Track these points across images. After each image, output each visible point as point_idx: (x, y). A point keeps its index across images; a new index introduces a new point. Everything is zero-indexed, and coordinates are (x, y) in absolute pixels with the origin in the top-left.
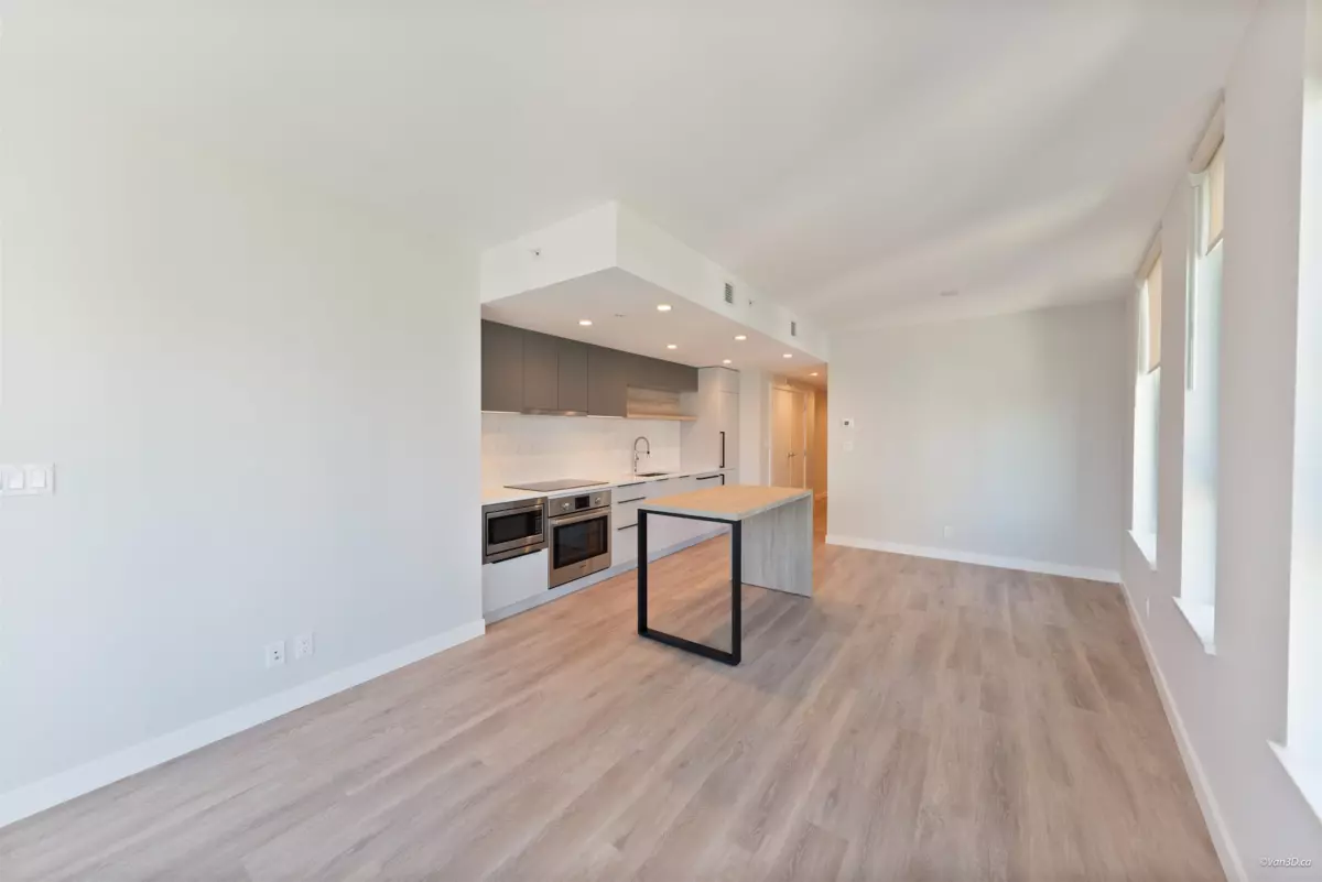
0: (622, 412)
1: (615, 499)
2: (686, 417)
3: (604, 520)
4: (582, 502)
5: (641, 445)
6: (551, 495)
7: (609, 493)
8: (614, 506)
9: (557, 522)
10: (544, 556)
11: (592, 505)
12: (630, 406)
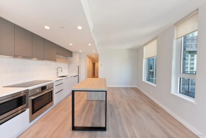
0: (55, 60)
1: (54, 85)
2: (69, 63)
3: (52, 92)
4: (43, 88)
5: (60, 69)
6: (30, 88)
7: (53, 84)
8: (54, 87)
9: (33, 98)
10: (28, 111)
11: (47, 88)
12: (57, 59)
